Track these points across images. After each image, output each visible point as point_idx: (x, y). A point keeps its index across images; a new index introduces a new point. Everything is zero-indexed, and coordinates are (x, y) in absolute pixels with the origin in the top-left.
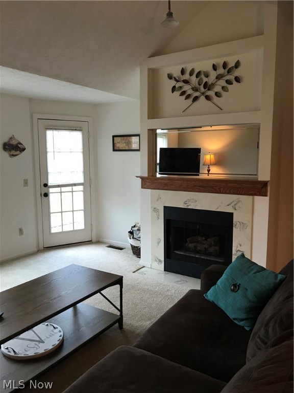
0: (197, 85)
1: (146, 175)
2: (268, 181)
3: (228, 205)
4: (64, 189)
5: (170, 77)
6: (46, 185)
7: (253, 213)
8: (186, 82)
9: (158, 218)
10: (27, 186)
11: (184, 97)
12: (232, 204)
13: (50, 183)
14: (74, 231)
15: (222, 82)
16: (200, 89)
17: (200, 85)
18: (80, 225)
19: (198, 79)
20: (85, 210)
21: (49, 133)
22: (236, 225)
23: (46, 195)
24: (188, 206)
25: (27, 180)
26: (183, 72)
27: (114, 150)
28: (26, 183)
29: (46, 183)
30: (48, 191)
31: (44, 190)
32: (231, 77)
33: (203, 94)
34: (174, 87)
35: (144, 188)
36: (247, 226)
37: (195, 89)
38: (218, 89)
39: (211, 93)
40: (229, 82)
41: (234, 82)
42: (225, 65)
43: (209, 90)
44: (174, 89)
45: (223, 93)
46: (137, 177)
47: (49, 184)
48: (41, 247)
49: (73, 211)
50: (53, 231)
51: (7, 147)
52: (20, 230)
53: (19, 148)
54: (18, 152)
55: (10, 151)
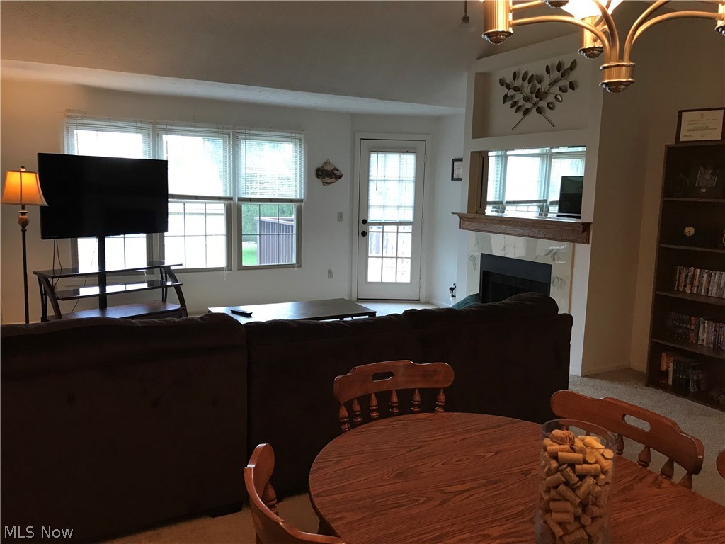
0: (529, 94)
1: (465, 211)
2: (590, 224)
3: (547, 255)
4: (387, 228)
5: (502, 82)
6: (365, 222)
7: (573, 267)
8: (517, 89)
9: (475, 269)
10: (341, 220)
11: (515, 109)
12: (551, 254)
13: (371, 219)
14: (396, 284)
15: (556, 89)
16: (532, 98)
17: (532, 93)
18: (405, 277)
19: (530, 85)
20: (412, 258)
21: (374, 157)
22: (553, 282)
23: (365, 234)
24: (505, 254)
25: (342, 213)
26: (515, 76)
27: (453, 179)
28: (340, 217)
29: (366, 219)
30: (367, 229)
31: (363, 228)
32: (565, 83)
33: (535, 105)
34: (506, 96)
35: (463, 229)
36: (566, 283)
37: (526, 99)
38: (551, 98)
39: (543, 104)
40: (563, 90)
41: (569, 90)
42: (559, 67)
43: (540, 100)
44: (505, 98)
45: (557, 104)
46: (453, 213)
47: (369, 221)
49: (397, 258)
50: (370, 279)
51: (320, 173)
52: (330, 272)
53: (335, 175)
54: (333, 180)
55: (324, 178)
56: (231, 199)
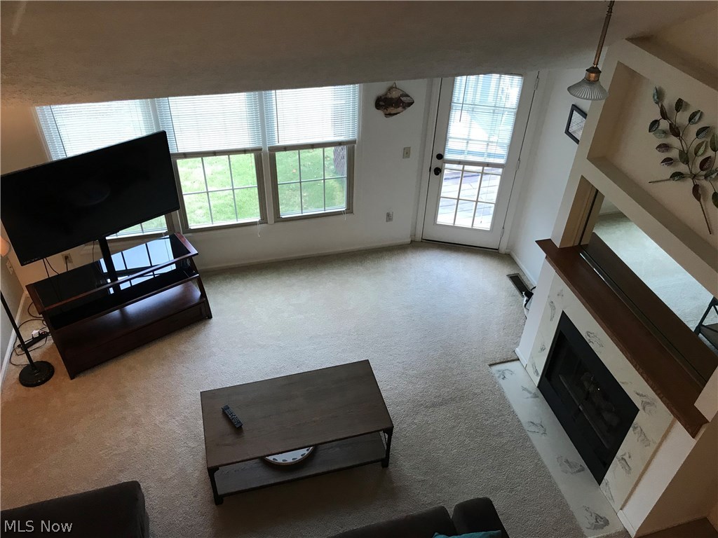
2: (707, 421)
3: (638, 394)
4: (467, 168)
6: (440, 157)
9: (551, 320)
10: (408, 157)
12: (643, 399)
13: (448, 156)
14: (472, 230)
17: (696, 155)
18: (484, 222)
20: (497, 205)
21: (460, 80)
22: (636, 429)
23: (438, 171)
24: (590, 341)
25: (410, 148)
27: (567, 131)
28: (407, 153)
29: (441, 153)
30: (443, 165)
31: (437, 163)
33: (694, 177)
34: (656, 123)
36: (649, 445)
37: (685, 159)
44: (654, 126)
47: (446, 158)
48: (418, 238)
49: (477, 201)
50: (440, 221)
51: (381, 103)
52: (388, 215)
53: (403, 102)
54: (400, 109)
55: (386, 108)
56: (261, 150)
